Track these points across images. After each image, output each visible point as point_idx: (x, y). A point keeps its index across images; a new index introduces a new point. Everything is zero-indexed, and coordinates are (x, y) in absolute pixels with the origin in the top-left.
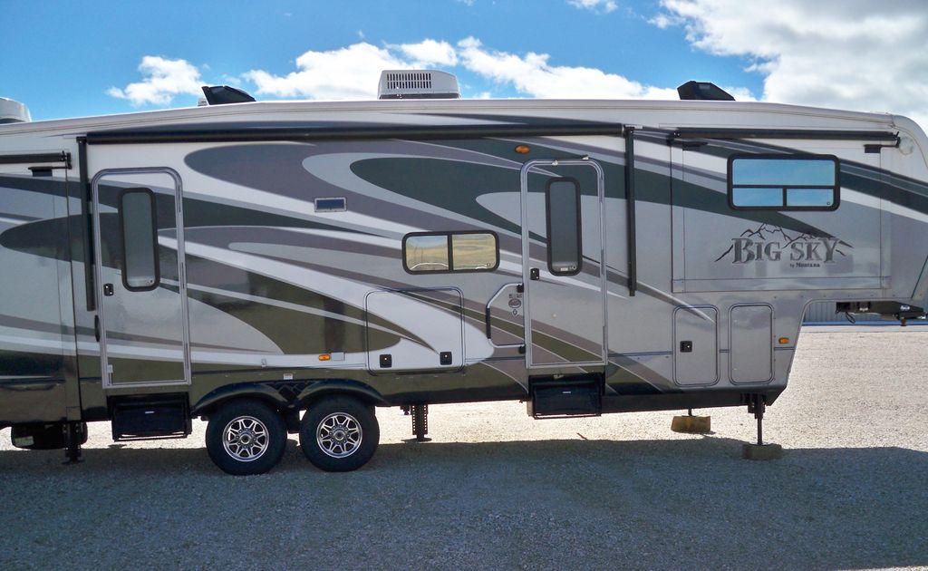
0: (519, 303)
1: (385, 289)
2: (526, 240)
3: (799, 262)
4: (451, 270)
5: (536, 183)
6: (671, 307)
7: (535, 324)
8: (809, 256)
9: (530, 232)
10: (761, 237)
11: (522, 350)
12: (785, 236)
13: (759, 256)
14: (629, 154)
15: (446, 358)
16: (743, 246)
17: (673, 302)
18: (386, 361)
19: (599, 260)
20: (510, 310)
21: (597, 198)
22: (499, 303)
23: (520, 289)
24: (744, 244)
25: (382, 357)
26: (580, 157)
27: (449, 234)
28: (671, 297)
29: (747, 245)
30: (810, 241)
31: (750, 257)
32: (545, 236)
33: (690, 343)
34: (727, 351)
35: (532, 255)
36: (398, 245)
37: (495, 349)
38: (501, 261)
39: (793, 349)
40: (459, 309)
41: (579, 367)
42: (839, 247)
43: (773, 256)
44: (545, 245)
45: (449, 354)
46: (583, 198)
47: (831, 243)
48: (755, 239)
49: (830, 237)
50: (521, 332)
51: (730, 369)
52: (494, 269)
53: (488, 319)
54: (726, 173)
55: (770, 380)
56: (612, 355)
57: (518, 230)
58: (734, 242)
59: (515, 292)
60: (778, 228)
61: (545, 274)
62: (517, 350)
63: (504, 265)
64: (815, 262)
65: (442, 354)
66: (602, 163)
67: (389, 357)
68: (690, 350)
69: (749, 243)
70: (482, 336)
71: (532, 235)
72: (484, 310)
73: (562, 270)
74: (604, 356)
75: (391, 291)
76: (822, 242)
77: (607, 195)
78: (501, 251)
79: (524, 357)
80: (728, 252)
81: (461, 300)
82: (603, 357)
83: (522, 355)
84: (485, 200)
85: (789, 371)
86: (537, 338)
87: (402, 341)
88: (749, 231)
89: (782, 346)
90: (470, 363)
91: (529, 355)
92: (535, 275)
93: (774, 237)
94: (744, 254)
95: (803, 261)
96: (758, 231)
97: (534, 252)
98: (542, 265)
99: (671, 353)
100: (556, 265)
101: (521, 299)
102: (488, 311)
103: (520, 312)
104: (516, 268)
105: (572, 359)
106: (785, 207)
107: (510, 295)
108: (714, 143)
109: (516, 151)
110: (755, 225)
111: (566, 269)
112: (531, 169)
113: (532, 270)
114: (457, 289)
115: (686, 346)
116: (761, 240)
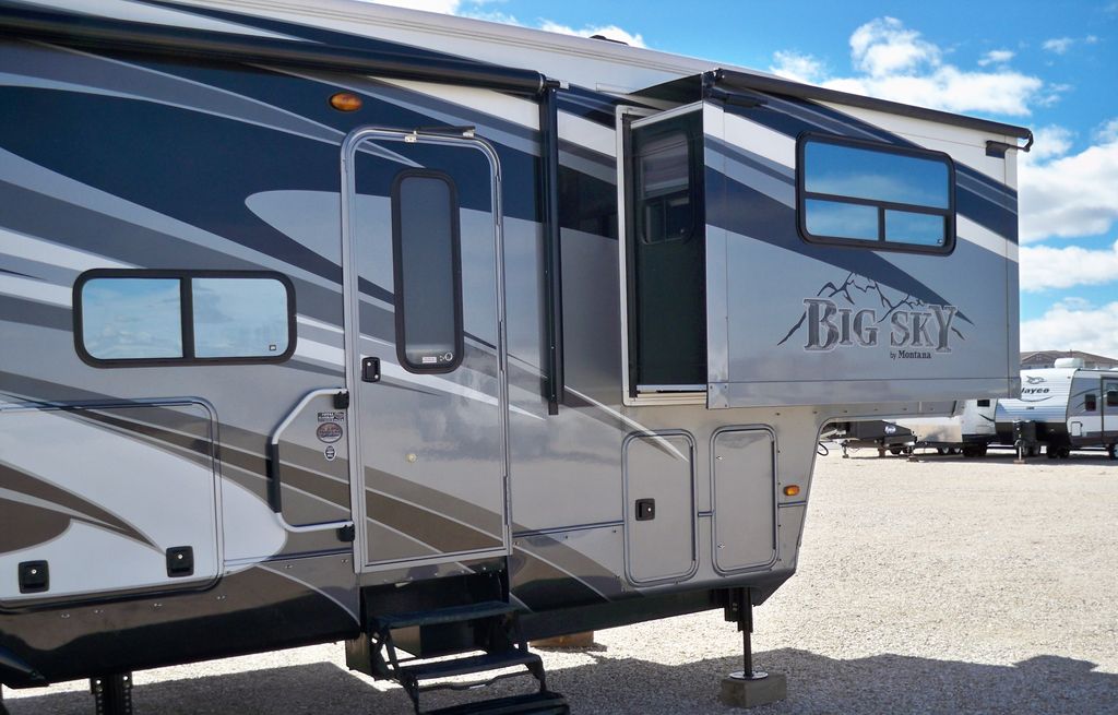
0: (337, 431)
1: (29, 403)
2: (352, 297)
3: (902, 348)
4: (188, 358)
5: (374, 177)
6: (618, 435)
7: (372, 476)
8: (916, 339)
9: (360, 279)
10: (849, 298)
11: (347, 535)
12: (883, 298)
13: (846, 337)
14: (546, 134)
15: (180, 560)
16: (821, 316)
17: (622, 425)
18: (33, 576)
19: (496, 344)
20: (319, 446)
21: (490, 216)
22: (297, 433)
23: (341, 401)
24: (822, 308)
25: (24, 568)
26: (459, 131)
27: (185, 278)
28: (619, 415)
29: (827, 315)
30: (918, 309)
31: (832, 337)
32: (391, 290)
33: (651, 503)
34: (709, 513)
35: (366, 328)
36: (62, 296)
37: (290, 534)
38: (300, 340)
39: (804, 503)
40: (209, 448)
41: (454, 562)
42: (956, 322)
43: (866, 334)
44: (391, 308)
45: (187, 551)
46: (464, 213)
47: (945, 313)
48: (839, 301)
49: (943, 303)
50: (343, 494)
51: (714, 546)
52: (285, 358)
53: (271, 467)
54: (794, 167)
55: (772, 563)
56: (520, 534)
57: (336, 274)
58: (808, 305)
59: (329, 410)
60: (873, 283)
61: (391, 369)
62: (335, 535)
63: (306, 349)
64: (923, 347)
65: (172, 553)
66: (498, 147)
67: (42, 566)
68: (651, 516)
69: (830, 310)
70: (259, 506)
71: (365, 286)
72: (263, 448)
73: (426, 360)
74: (505, 537)
75: (45, 406)
76: (932, 312)
77: (506, 213)
78: (300, 319)
79: (351, 549)
80: (798, 326)
81: (211, 426)
82: (504, 540)
83: (347, 544)
84: (266, 205)
85: (798, 544)
86: (377, 506)
87: (75, 526)
88: (830, 285)
89: (790, 499)
90: (234, 569)
91: (360, 545)
92: (371, 371)
93: (867, 297)
94: (823, 330)
95: (909, 347)
96: (844, 288)
97: (369, 324)
98: (384, 348)
99: (621, 522)
100: (412, 351)
101: (341, 423)
102: (272, 450)
103: (340, 451)
104: (333, 356)
105: (447, 547)
106: (883, 244)
107: (320, 415)
108: (779, 105)
109: (332, 104)
110: (839, 275)
111: (434, 360)
112: (362, 145)
113: (365, 360)
114: (202, 402)
115: (644, 509)
116: (848, 305)
